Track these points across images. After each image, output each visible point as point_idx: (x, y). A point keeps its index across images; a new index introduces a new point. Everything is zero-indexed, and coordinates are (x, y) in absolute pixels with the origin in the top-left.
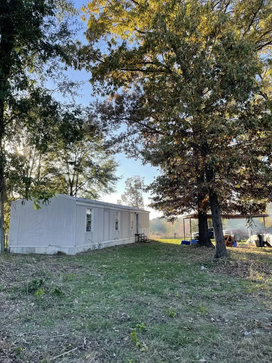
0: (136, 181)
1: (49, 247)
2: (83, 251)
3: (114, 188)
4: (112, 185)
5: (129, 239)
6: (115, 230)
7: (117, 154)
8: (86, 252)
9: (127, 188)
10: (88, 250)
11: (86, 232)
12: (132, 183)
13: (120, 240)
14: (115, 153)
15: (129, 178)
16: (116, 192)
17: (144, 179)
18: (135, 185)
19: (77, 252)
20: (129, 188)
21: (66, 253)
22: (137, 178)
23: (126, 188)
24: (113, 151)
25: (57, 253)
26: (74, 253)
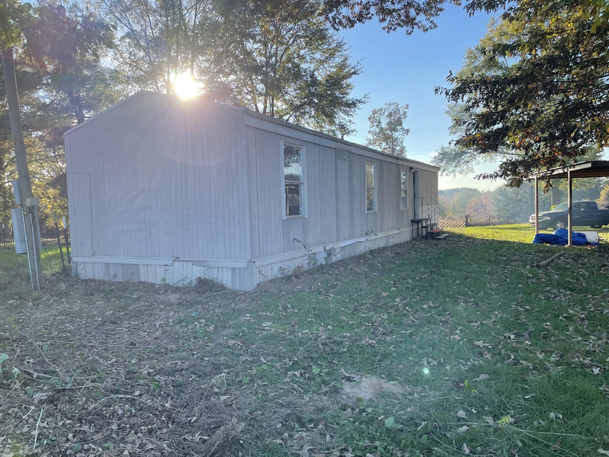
0: (390, 115)
1: (176, 263)
2: (279, 276)
3: (349, 124)
4: (346, 117)
5: (398, 231)
6: (366, 212)
7: (358, 25)
8: (288, 278)
9: (372, 129)
10: (295, 271)
11: (285, 218)
12: (381, 120)
13: (379, 235)
14: (352, 24)
15: (377, 109)
16: (354, 133)
17: (406, 110)
18: (388, 123)
19: (257, 279)
20: (378, 130)
21: (224, 283)
22: (393, 107)
23: (370, 129)
24: (349, 19)
25: (195, 282)
26: (249, 284)
